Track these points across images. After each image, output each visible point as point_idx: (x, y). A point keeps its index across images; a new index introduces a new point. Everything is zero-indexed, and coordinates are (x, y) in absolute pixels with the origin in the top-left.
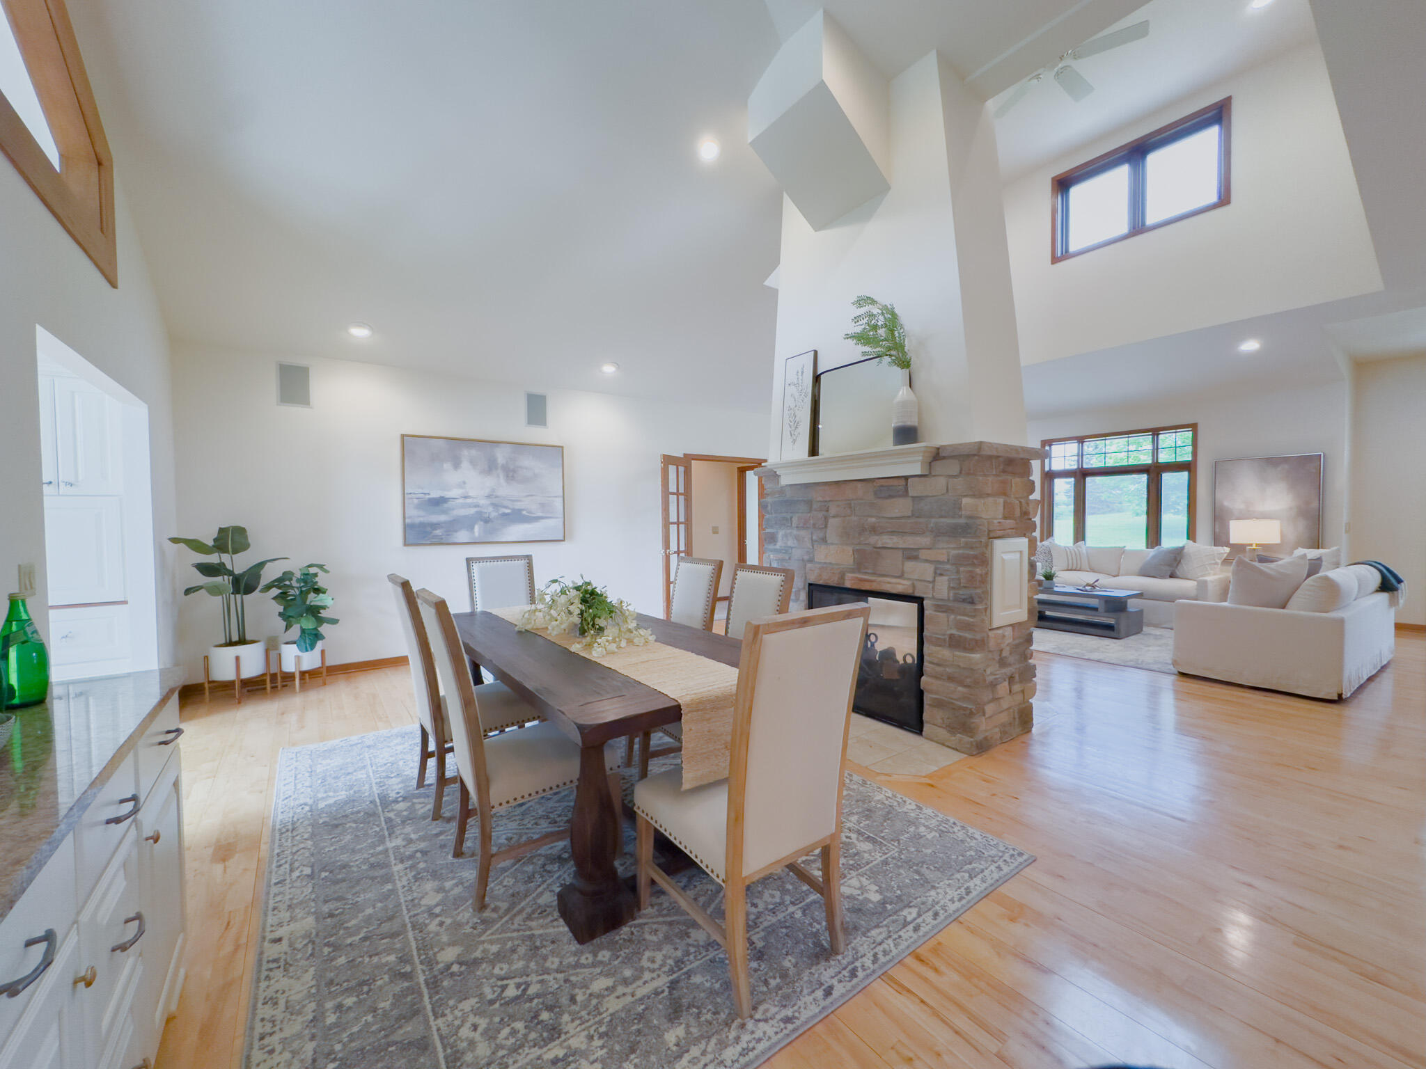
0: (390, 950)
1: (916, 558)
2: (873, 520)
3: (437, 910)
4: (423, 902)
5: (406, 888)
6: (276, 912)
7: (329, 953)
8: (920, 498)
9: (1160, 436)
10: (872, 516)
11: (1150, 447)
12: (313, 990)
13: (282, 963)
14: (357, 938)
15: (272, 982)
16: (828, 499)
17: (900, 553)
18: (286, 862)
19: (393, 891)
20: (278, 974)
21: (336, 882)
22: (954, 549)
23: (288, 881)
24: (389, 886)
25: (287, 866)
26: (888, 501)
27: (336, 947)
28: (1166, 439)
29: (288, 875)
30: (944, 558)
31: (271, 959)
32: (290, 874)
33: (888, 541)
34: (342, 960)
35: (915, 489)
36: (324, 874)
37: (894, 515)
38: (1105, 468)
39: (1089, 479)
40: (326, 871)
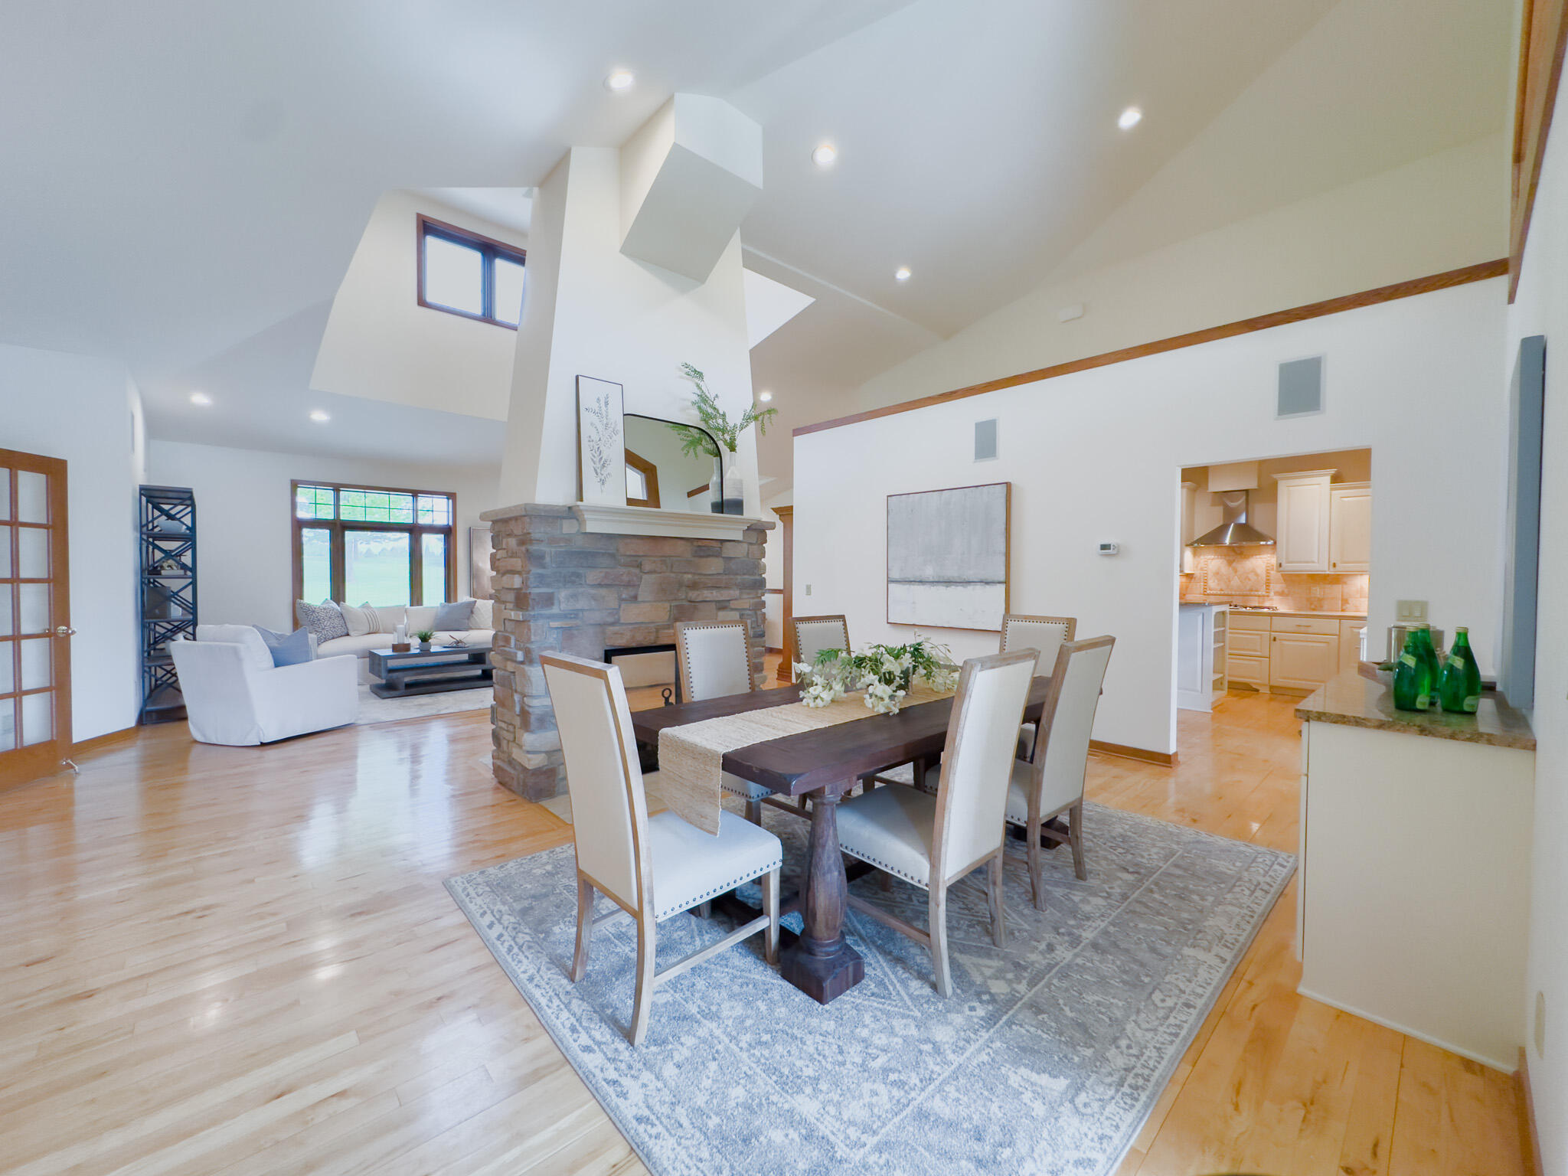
0: (1154, 900)
1: (724, 608)
2: (690, 576)
3: (1105, 894)
4: (1105, 904)
5: (1102, 918)
6: (1209, 981)
7: (1189, 924)
8: (730, 559)
9: (419, 498)
10: (688, 573)
11: (410, 506)
12: (1212, 915)
13: (1223, 942)
14: (1166, 919)
15: (1234, 936)
16: (641, 554)
17: (713, 605)
18: (1170, 1025)
19: (1113, 924)
20: (1228, 937)
21: (1142, 965)
22: (753, 598)
23: (1182, 1001)
24: (1112, 929)
25: (1172, 1020)
26: (705, 559)
27: (1183, 924)
28: (423, 501)
29: (1178, 1007)
30: (747, 606)
31: (1229, 950)
32: (1175, 1008)
33: (709, 595)
34: (1185, 915)
35: (729, 551)
36: (1147, 980)
37: (711, 573)
38: (365, 522)
39: (347, 533)
40: (1142, 981)
